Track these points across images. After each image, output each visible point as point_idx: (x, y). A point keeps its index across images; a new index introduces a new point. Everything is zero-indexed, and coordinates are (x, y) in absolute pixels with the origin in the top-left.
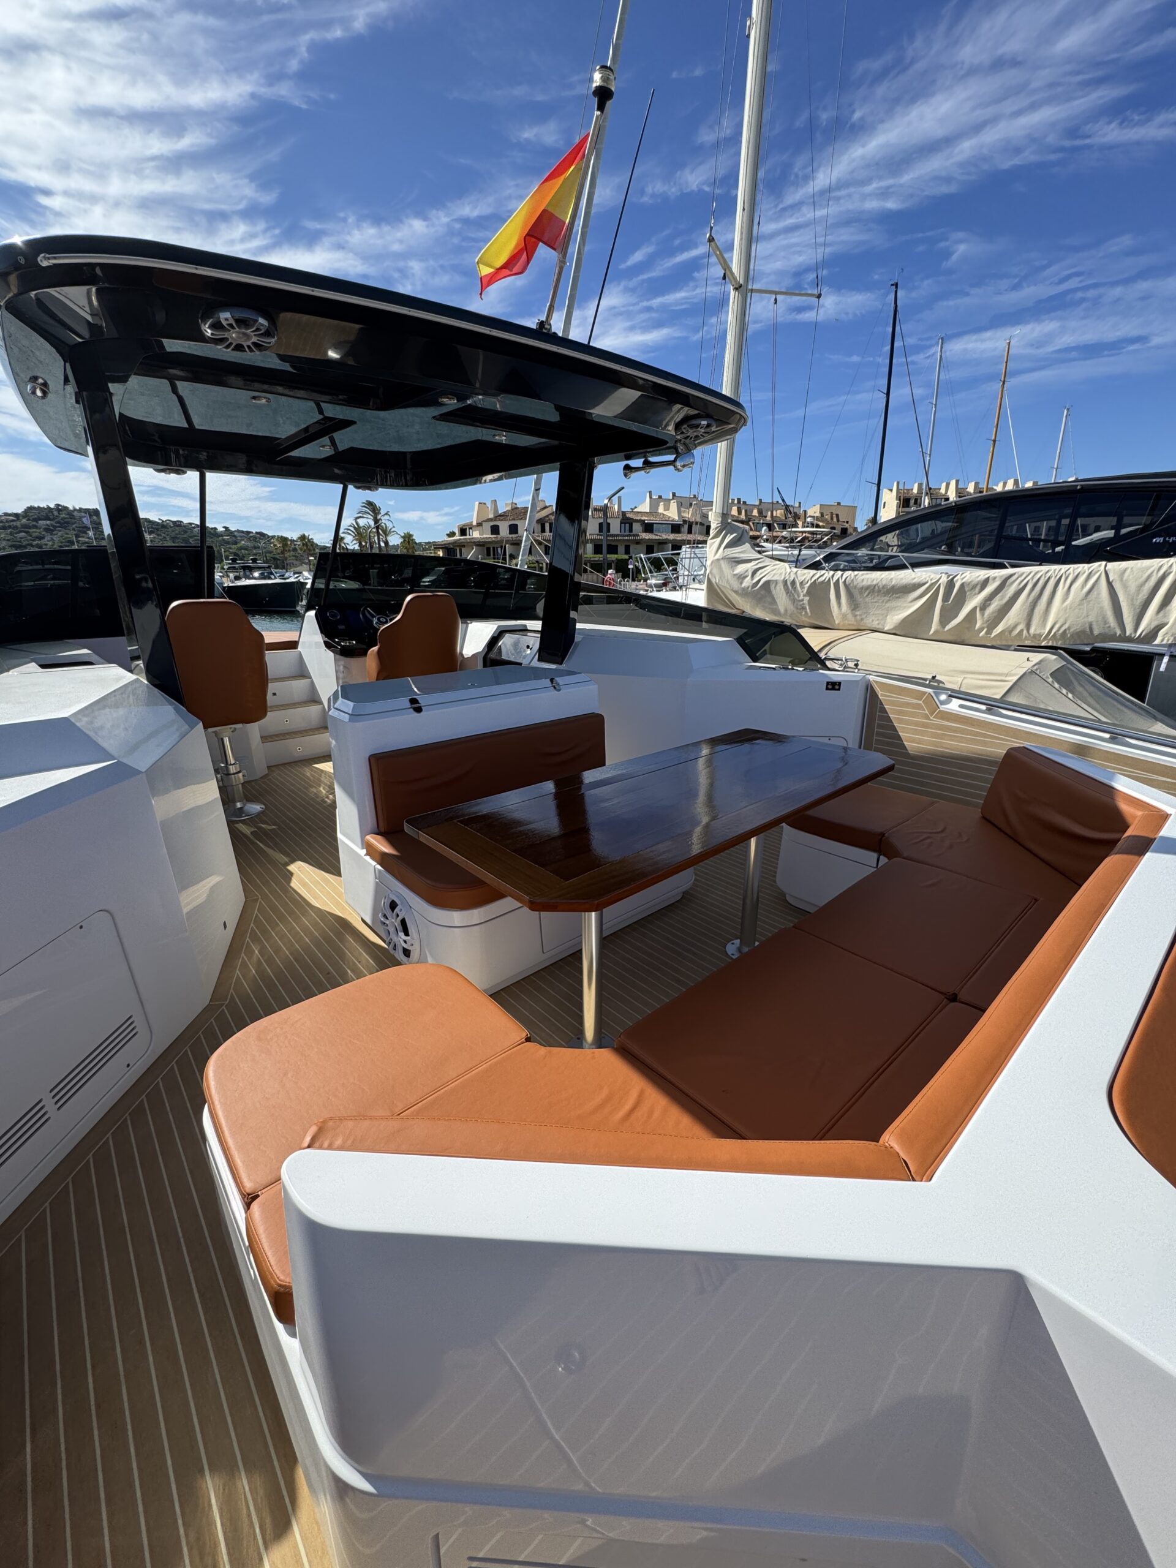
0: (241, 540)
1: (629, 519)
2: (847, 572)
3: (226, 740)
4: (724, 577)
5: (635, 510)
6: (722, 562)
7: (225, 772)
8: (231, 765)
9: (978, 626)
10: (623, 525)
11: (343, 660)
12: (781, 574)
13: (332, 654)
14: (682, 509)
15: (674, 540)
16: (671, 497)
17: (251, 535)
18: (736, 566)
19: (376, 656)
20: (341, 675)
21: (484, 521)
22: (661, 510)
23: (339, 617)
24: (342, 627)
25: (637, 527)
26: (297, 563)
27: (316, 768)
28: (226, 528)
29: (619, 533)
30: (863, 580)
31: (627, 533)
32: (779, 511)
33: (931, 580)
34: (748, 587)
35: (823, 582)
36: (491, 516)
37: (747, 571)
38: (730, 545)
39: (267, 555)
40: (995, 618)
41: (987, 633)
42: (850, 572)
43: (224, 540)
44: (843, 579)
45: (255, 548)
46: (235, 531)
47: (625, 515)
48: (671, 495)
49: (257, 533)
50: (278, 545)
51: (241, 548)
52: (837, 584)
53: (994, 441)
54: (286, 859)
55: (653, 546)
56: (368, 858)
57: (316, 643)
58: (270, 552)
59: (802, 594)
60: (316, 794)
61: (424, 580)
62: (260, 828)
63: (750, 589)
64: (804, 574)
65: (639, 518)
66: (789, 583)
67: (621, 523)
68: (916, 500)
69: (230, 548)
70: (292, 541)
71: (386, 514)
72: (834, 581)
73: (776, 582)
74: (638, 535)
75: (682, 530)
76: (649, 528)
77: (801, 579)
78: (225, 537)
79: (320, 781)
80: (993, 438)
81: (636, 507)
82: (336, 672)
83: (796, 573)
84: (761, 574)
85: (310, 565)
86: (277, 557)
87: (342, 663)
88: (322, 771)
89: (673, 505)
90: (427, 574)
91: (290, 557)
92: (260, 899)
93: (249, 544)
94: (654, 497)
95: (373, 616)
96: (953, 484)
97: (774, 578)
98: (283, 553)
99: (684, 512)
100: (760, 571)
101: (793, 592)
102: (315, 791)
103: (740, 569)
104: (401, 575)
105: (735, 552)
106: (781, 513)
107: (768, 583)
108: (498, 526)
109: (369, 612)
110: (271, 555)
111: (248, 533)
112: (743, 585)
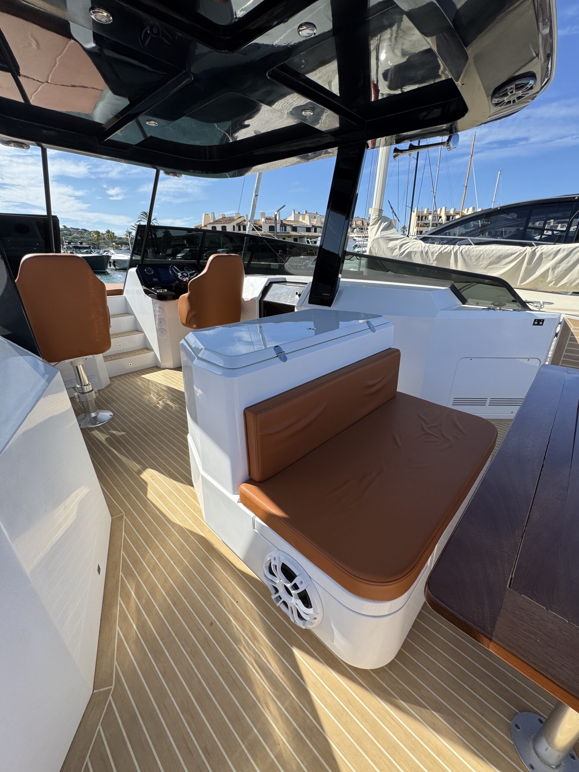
0: (74, 233)
1: (285, 224)
2: (462, 246)
3: (81, 368)
4: (381, 249)
5: (287, 220)
6: (380, 240)
7: (81, 392)
8: (85, 385)
9: (549, 280)
10: (281, 227)
11: (159, 303)
12: (419, 247)
13: (150, 299)
14: (312, 219)
15: (308, 236)
16: (305, 213)
17: (79, 230)
18: (389, 242)
19: (187, 300)
20: (157, 314)
21: (208, 224)
22: (301, 220)
23: (153, 273)
24: (155, 280)
25: (289, 229)
26: (105, 246)
27: (144, 378)
28: (65, 226)
29: (279, 232)
30: (473, 251)
31: (284, 232)
32: (359, 222)
33: (520, 251)
34: (397, 256)
35: (446, 252)
36: (212, 221)
37: (396, 245)
38: (384, 229)
39: (89, 242)
40: (562, 274)
41: (554, 284)
42: (464, 246)
43: (64, 233)
44: (460, 251)
45: (82, 238)
46: (70, 228)
47: (282, 222)
48: (305, 212)
49: (82, 229)
50: (95, 236)
51: (74, 238)
52: (456, 254)
53: (466, 187)
54: (139, 467)
55: (297, 239)
56: (241, 505)
57: (138, 291)
58: (90, 240)
59: (432, 260)
60: (148, 400)
61: (178, 255)
62: (112, 435)
63: (398, 256)
64: (434, 247)
65: (289, 224)
66: (424, 253)
67: (280, 226)
68: (426, 217)
69: (68, 238)
70: (103, 234)
71: (154, 219)
72: (454, 252)
73: (416, 252)
74: (289, 233)
75: (312, 230)
76: (295, 229)
77: (432, 250)
78: (64, 232)
79: (149, 388)
80: (466, 185)
81: (286, 218)
82: (154, 311)
83: (429, 246)
84: (405, 248)
85: (113, 247)
86: (95, 243)
87: (157, 305)
88: (149, 381)
89: (307, 217)
90: (180, 253)
91: (102, 243)
92: (125, 517)
93: (78, 235)
94: (296, 213)
95: (178, 272)
96: (444, 209)
97: (414, 250)
98: (98, 240)
99: (312, 221)
100: (404, 246)
101: (426, 258)
102: (148, 398)
103: (392, 244)
104: (165, 253)
105: (388, 233)
106: (360, 223)
107: (410, 253)
108: (216, 227)
109: (175, 269)
110: (91, 242)
111: (77, 229)
112: (393, 255)
